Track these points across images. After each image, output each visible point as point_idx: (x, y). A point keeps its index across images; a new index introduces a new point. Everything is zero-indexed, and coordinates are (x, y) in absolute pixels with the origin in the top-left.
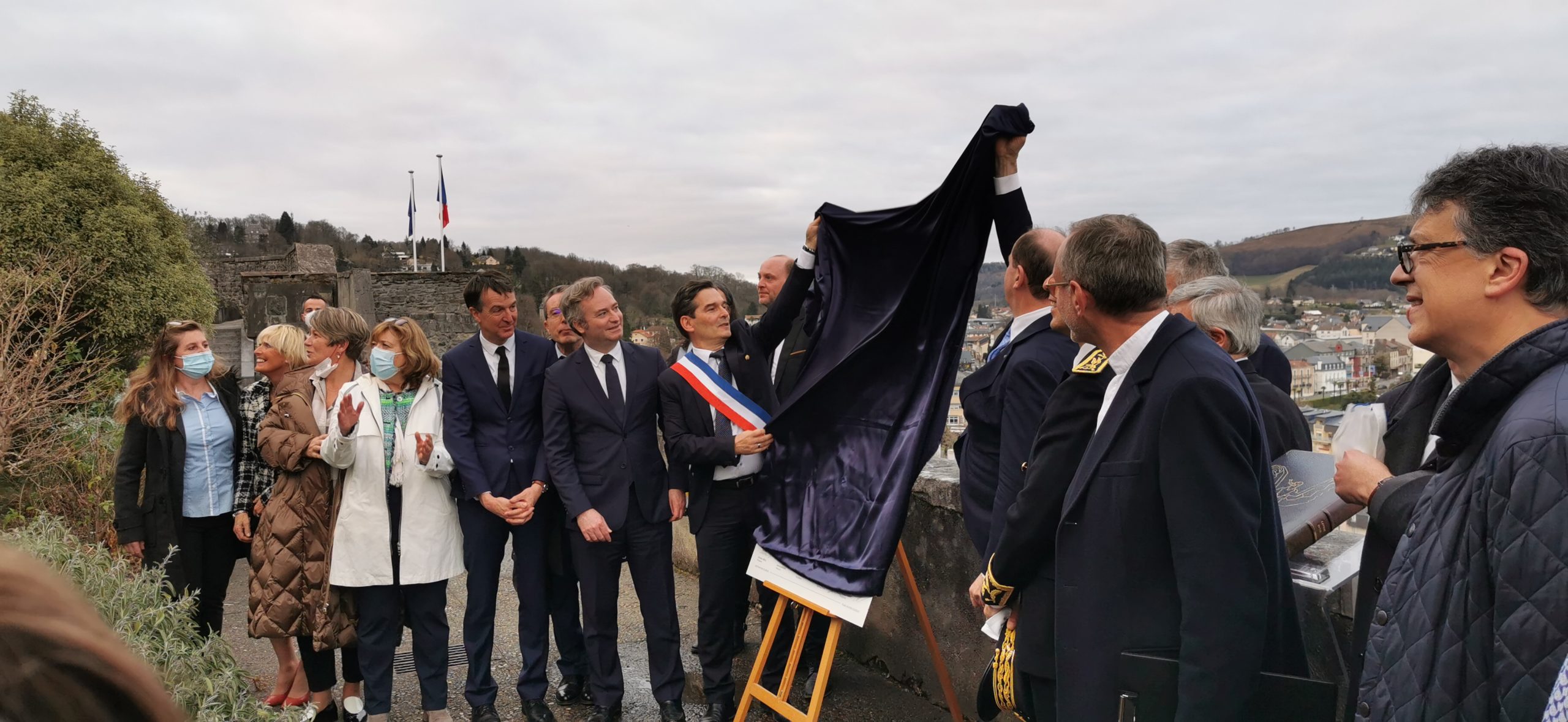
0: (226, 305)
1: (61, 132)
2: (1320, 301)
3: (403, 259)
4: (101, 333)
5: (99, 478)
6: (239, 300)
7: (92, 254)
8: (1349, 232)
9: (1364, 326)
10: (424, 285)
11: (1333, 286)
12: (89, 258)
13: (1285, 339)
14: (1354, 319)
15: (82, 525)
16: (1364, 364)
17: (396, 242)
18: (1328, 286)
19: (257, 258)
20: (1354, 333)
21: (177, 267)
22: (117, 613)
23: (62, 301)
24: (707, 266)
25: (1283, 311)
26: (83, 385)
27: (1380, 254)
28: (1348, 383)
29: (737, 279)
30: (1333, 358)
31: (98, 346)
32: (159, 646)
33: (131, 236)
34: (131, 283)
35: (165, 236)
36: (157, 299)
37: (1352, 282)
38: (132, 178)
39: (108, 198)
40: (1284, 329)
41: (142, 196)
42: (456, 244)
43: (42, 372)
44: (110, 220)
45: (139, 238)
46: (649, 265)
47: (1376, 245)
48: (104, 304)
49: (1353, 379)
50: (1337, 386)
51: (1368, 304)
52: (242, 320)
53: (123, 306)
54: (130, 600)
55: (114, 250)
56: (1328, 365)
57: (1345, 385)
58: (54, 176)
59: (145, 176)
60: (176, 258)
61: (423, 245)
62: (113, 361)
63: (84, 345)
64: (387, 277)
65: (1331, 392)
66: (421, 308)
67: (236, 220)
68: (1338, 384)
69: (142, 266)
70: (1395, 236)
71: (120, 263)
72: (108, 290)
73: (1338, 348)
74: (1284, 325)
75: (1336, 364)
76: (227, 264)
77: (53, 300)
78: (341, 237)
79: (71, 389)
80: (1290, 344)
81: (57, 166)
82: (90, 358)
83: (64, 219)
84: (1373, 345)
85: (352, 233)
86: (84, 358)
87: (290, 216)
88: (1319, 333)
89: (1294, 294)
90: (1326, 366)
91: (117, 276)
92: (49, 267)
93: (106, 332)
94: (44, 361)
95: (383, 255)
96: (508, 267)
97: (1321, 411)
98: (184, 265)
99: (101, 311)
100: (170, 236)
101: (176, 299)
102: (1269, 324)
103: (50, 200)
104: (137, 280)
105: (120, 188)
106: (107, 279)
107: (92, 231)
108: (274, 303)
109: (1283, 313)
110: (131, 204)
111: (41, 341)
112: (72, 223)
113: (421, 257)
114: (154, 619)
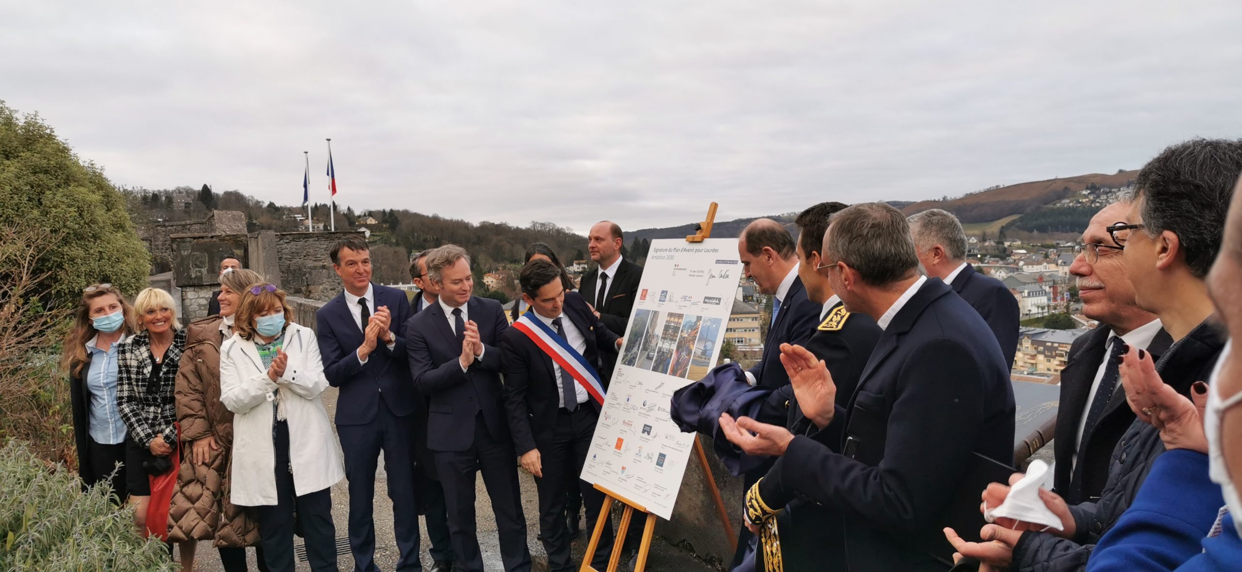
0: (159, 261)
1: (25, 128)
2: (1026, 242)
3: (300, 220)
4: (58, 289)
5: (58, 407)
6: (168, 256)
7: (50, 227)
8: (1046, 188)
9: (1060, 262)
10: (317, 242)
11: (1035, 230)
12: (48, 230)
13: (998, 272)
14: (1052, 256)
15: (45, 444)
16: (1061, 292)
17: (294, 206)
18: (1031, 231)
19: (183, 223)
20: (1052, 267)
21: (119, 235)
22: (74, 521)
23: (26, 265)
24: (543, 222)
25: (997, 251)
26: (44, 331)
27: (1071, 204)
28: (1049, 306)
29: (567, 232)
30: (1036, 287)
31: (56, 300)
32: (108, 546)
33: (82, 211)
34: (82, 248)
35: (109, 210)
36: (103, 261)
37: (1050, 228)
38: (82, 164)
39: (62, 181)
40: (998, 265)
41: (91, 178)
42: (343, 208)
43: (11, 322)
44: (64, 199)
45: (88, 213)
46: (497, 222)
47: (1068, 198)
48: (60, 266)
49: (1052, 303)
50: (1040, 309)
51: (1063, 244)
52: (172, 272)
53: (76, 267)
54: (84, 510)
55: (68, 223)
56: (1033, 292)
57: (1046, 308)
58: (19, 164)
59: (93, 162)
60: (118, 228)
61: (316, 209)
62: (69, 311)
63: (45, 300)
64: (288, 237)
65: (1035, 314)
66: (315, 261)
67: (166, 192)
68: (1041, 307)
69: (91, 235)
70: (1082, 190)
71: (73, 233)
72: (63, 255)
73: (1040, 279)
74: (998, 262)
75: (1039, 292)
76: (159, 228)
77: (19, 264)
78: (251, 204)
79: (34, 335)
80: (1003, 277)
81: (21, 156)
82: (51, 309)
83: (27, 199)
84: (1068, 276)
85: (259, 200)
86: (44, 310)
87: (209, 187)
88: (1025, 267)
89: (1005, 237)
90: (1031, 294)
91: (70, 243)
92: (15, 237)
93: (62, 288)
94: (12, 314)
95: (284, 217)
96: (384, 226)
97: (1028, 328)
98: (125, 233)
99: (58, 272)
100: (113, 211)
101: (118, 261)
102: (986, 261)
103: (16, 184)
104: (86, 246)
105: (72, 173)
106: (63, 246)
107: (50, 208)
108: (197, 259)
109: (997, 252)
110: (81, 185)
111: (10, 297)
112: (34, 201)
113: (315, 218)
114: (104, 525)
